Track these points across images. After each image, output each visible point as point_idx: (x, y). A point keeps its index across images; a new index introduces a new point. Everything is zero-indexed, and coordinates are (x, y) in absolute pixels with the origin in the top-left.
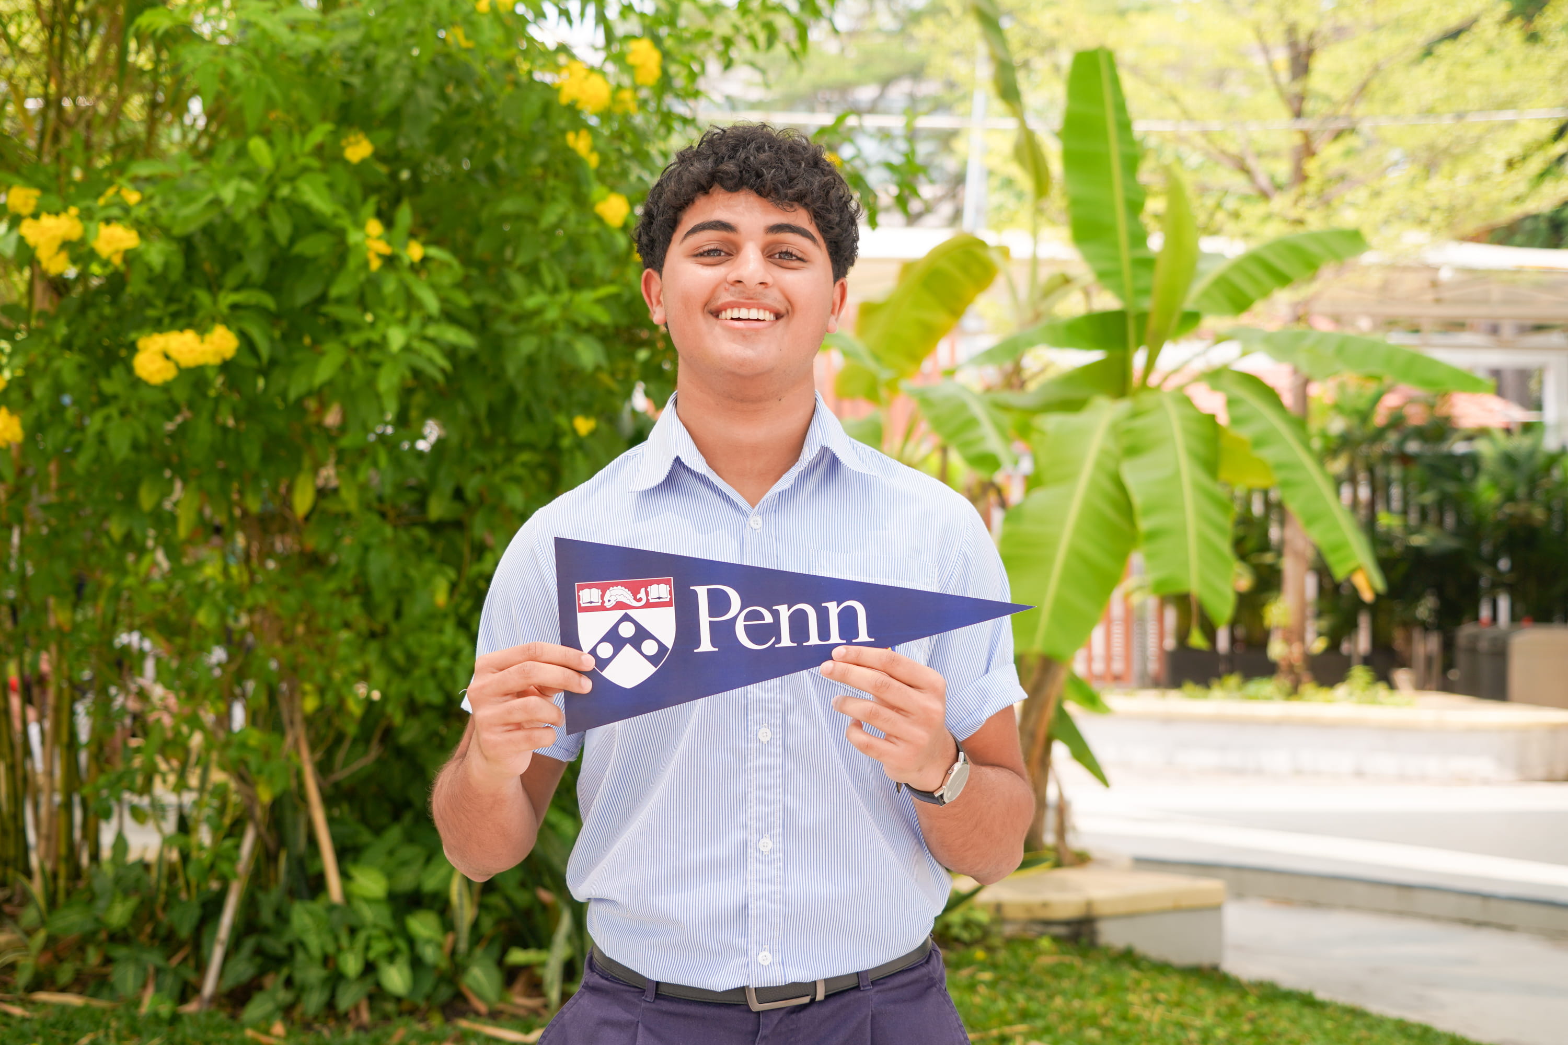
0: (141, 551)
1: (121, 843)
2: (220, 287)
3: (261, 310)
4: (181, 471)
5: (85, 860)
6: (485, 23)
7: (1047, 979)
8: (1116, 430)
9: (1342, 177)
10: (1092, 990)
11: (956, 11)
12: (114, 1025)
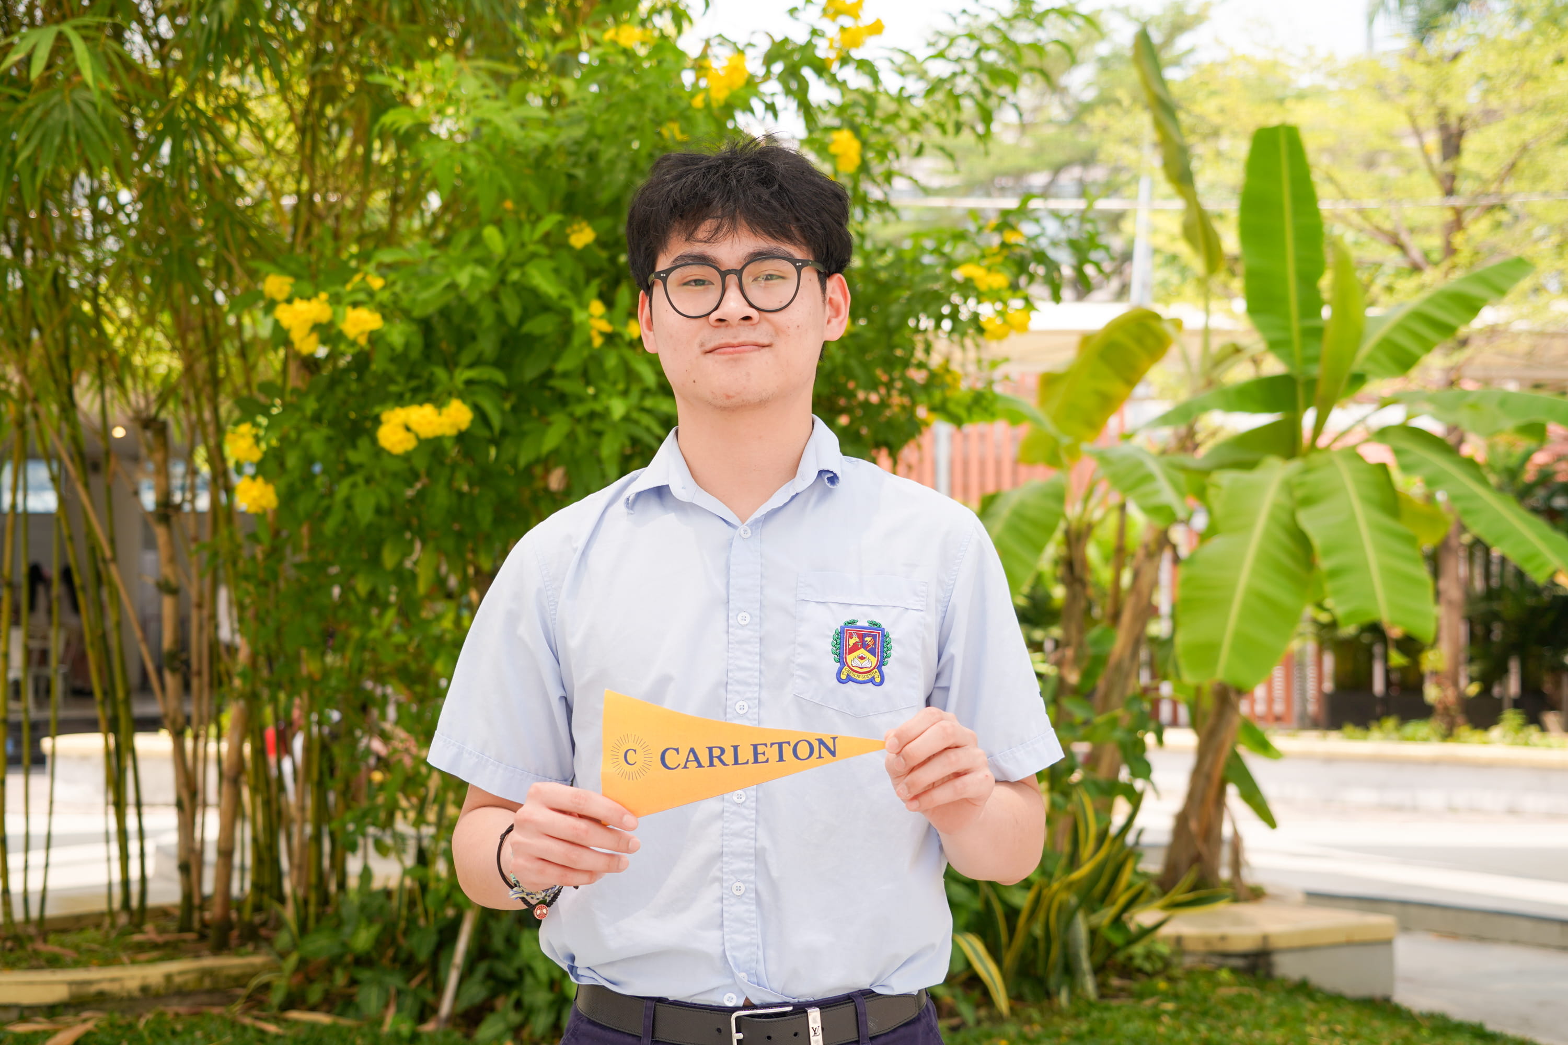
0: (383, 607)
1: (366, 874)
2: (456, 364)
3: (492, 385)
4: (422, 534)
5: (333, 887)
6: (700, 118)
7: (1227, 1010)
8: (1288, 487)
10: (1272, 1021)
11: (1126, 101)
12: (359, 1042)
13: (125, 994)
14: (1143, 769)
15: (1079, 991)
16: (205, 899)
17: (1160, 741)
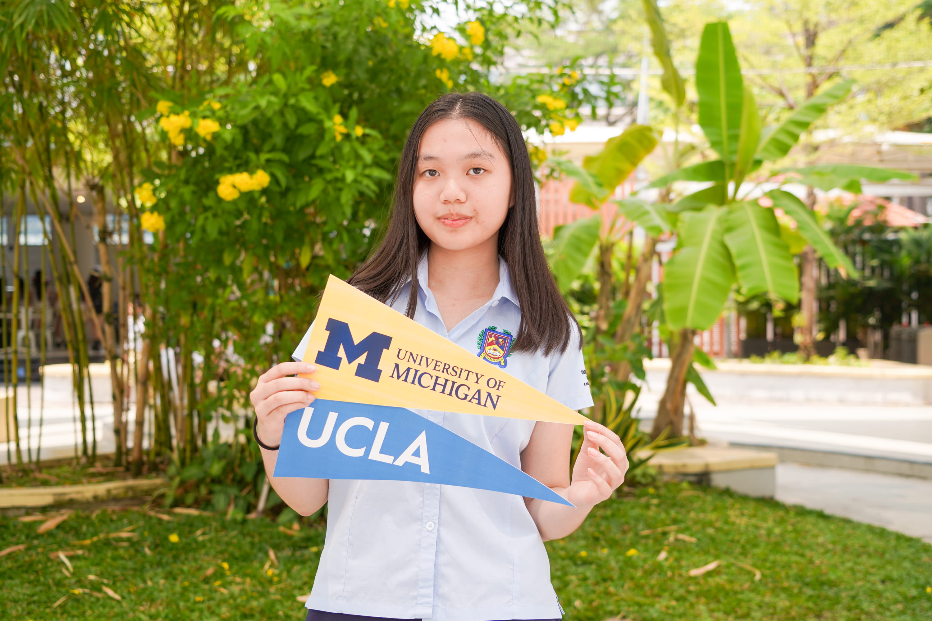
0: (225, 287)
1: (216, 434)
2: (261, 151)
3: (281, 162)
4: (245, 246)
5: (200, 443)
6: (394, 13)
7: (686, 503)
8: (720, 221)
10: (710, 509)
11: (635, 17)
12: (214, 524)
13: (84, 500)
14: (641, 373)
16: (128, 451)
17: (651, 362)
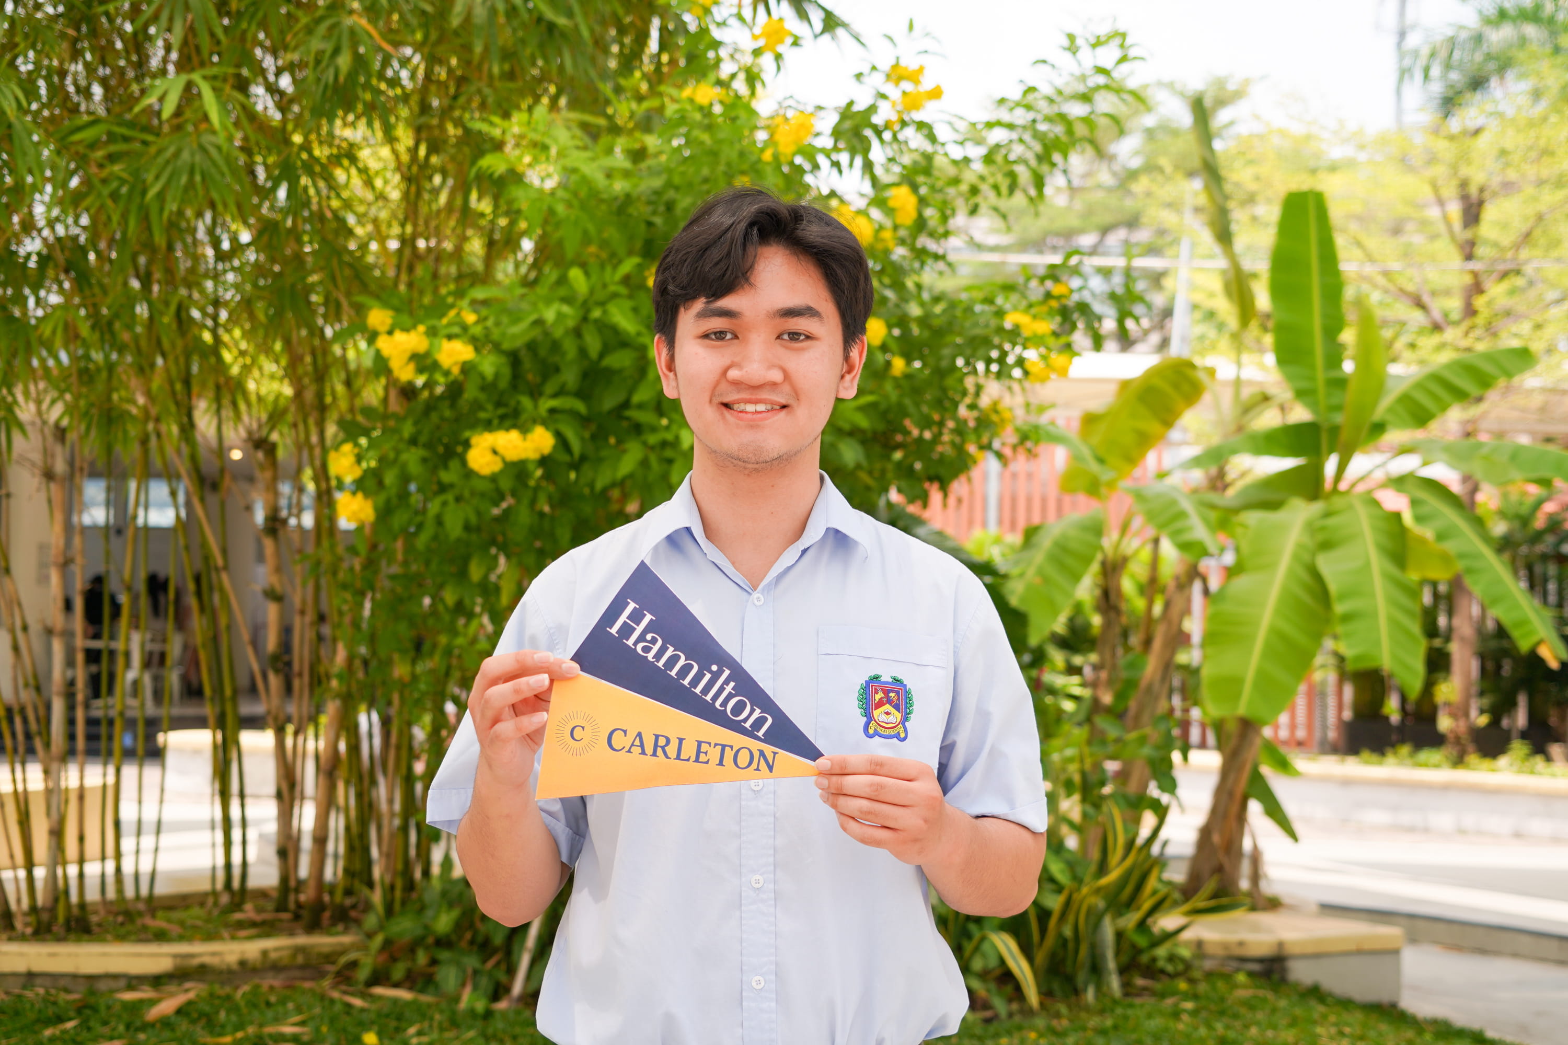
0: (470, 616)
1: (447, 863)
2: (541, 394)
3: (573, 414)
4: (504, 548)
5: (418, 874)
6: (769, 170)
7: (1243, 1011)
8: (1311, 528)
9: (1508, 313)
10: (1284, 1022)
11: (1168, 169)
12: (437, 1017)
13: (224, 967)
14: (1170, 785)
15: (1105, 989)
16: (300, 884)
17: (1185, 758)
